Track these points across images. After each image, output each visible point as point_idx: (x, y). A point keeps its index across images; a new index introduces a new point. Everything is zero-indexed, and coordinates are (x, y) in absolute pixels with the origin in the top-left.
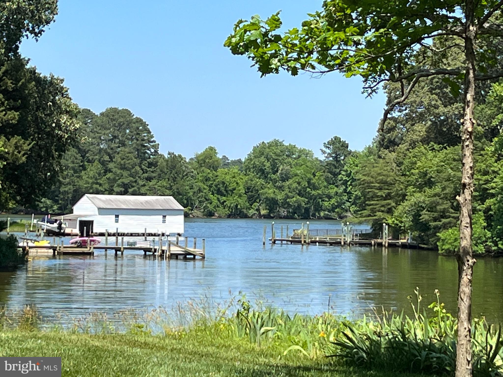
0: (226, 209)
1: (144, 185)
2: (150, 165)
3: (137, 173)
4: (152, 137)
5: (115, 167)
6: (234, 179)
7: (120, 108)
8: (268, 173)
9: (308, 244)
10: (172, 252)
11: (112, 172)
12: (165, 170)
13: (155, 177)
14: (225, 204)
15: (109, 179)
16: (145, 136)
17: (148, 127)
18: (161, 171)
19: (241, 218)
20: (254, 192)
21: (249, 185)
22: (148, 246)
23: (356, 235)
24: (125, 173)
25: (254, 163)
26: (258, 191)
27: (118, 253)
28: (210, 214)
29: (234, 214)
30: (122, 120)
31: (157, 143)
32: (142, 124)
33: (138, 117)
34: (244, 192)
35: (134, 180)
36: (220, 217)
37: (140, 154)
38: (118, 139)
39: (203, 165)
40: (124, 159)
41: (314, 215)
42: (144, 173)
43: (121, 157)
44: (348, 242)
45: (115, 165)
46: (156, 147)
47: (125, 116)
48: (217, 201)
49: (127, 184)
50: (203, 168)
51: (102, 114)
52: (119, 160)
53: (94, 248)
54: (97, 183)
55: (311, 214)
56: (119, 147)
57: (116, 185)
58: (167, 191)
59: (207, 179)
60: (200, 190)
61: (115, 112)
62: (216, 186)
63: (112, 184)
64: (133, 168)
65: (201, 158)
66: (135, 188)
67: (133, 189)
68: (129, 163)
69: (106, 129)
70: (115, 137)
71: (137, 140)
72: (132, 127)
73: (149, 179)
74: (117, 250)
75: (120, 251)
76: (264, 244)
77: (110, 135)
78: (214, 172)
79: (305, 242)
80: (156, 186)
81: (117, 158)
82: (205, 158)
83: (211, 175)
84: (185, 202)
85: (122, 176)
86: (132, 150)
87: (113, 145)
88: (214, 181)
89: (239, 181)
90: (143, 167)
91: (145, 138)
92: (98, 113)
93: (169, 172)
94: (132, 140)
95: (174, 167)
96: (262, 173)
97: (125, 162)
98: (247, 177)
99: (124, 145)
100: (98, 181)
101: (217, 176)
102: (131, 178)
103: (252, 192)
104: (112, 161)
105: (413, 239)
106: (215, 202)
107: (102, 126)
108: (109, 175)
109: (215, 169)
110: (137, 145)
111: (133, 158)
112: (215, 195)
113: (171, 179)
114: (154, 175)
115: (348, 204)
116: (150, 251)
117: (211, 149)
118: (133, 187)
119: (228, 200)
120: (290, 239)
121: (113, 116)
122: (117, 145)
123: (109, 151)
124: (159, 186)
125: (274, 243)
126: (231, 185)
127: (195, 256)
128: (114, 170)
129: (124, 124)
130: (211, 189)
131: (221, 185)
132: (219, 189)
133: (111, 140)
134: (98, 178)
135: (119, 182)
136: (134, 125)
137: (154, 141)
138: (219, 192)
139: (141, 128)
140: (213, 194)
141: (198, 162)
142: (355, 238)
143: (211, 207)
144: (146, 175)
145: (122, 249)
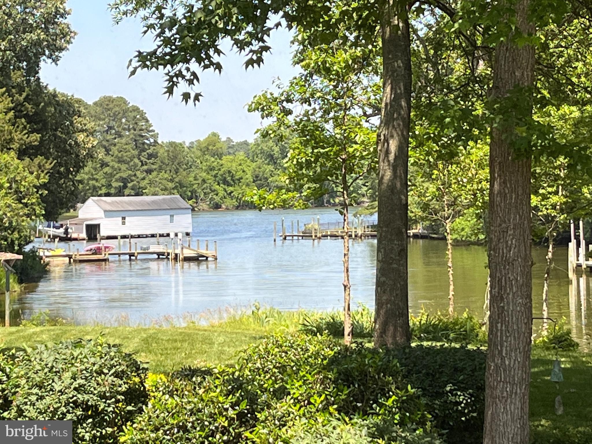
0: (234, 200)
1: (144, 179)
2: (150, 156)
3: (135, 165)
4: (151, 126)
5: (112, 161)
6: (240, 167)
7: (115, 96)
8: (277, 159)
9: (320, 238)
10: (185, 255)
11: (108, 166)
12: (166, 161)
13: (155, 169)
14: (232, 194)
15: (106, 173)
16: (142, 125)
17: (146, 115)
18: (162, 162)
19: (250, 208)
20: (263, 180)
21: (257, 173)
22: (161, 250)
23: (368, 227)
24: (124, 167)
25: (262, 148)
26: (267, 179)
27: (132, 258)
28: (217, 207)
29: (243, 206)
30: (117, 109)
31: (156, 132)
32: (139, 112)
33: (135, 105)
34: (252, 180)
35: (133, 173)
36: (227, 209)
37: (138, 145)
38: (114, 129)
39: (206, 153)
40: (121, 151)
41: (328, 202)
42: (142, 165)
43: (118, 150)
44: (359, 235)
45: (112, 158)
46: (155, 136)
47: (120, 105)
48: (223, 192)
49: (125, 179)
50: (207, 156)
51: (95, 104)
52: (116, 153)
53: (109, 254)
54: (94, 179)
55: (325, 201)
56: (115, 138)
57: (114, 180)
58: (169, 183)
59: (212, 169)
60: (204, 181)
61: (109, 101)
62: (222, 175)
63: (110, 179)
64: (132, 160)
65: (204, 145)
66: (135, 182)
67: (132, 183)
68: (127, 156)
69: (100, 119)
70: (110, 128)
71: (135, 130)
72: (129, 116)
73: (149, 172)
74: (131, 255)
75: (133, 256)
76: (275, 241)
77: (105, 126)
78: (218, 160)
79: (316, 236)
80: (157, 179)
81: (114, 150)
82: (208, 145)
83: (216, 163)
84: (189, 194)
85: (120, 170)
86: (130, 142)
87: (109, 137)
88: (219, 170)
89: (245, 169)
90: (142, 159)
91: (143, 127)
92: (90, 103)
93: (171, 163)
94: (129, 130)
95: (175, 157)
96: (271, 159)
97: (122, 155)
98: (255, 163)
99: (120, 136)
100: (95, 176)
101: (222, 165)
102: (130, 172)
103: (261, 180)
104: (109, 154)
105: (424, 229)
106: (221, 193)
107: (95, 116)
108: (106, 169)
109: (220, 156)
110: (135, 135)
111: (131, 150)
112: (222, 185)
113: (173, 170)
114: (154, 167)
115: (365, 188)
116: (163, 255)
117: (214, 135)
118: (132, 181)
119: (235, 190)
120: (301, 234)
121: (107, 105)
122: (113, 137)
123: (104, 143)
124: (160, 179)
125: (285, 239)
126: (238, 174)
127: (207, 258)
128: (111, 164)
129: (119, 113)
130: (217, 179)
131: (227, 174)
132: (225, 178)
133: (107, 131)
134: (94, 173)
135: (117, 176)
136: (130, 114)
137: (154, 131)
138: (225, 182)
139: (138, 116)
140: (219, 184)
141: (201, 150)
142: (366, 230)
143: (217, 199)
144: (145, 167)
145: (136, 254)
